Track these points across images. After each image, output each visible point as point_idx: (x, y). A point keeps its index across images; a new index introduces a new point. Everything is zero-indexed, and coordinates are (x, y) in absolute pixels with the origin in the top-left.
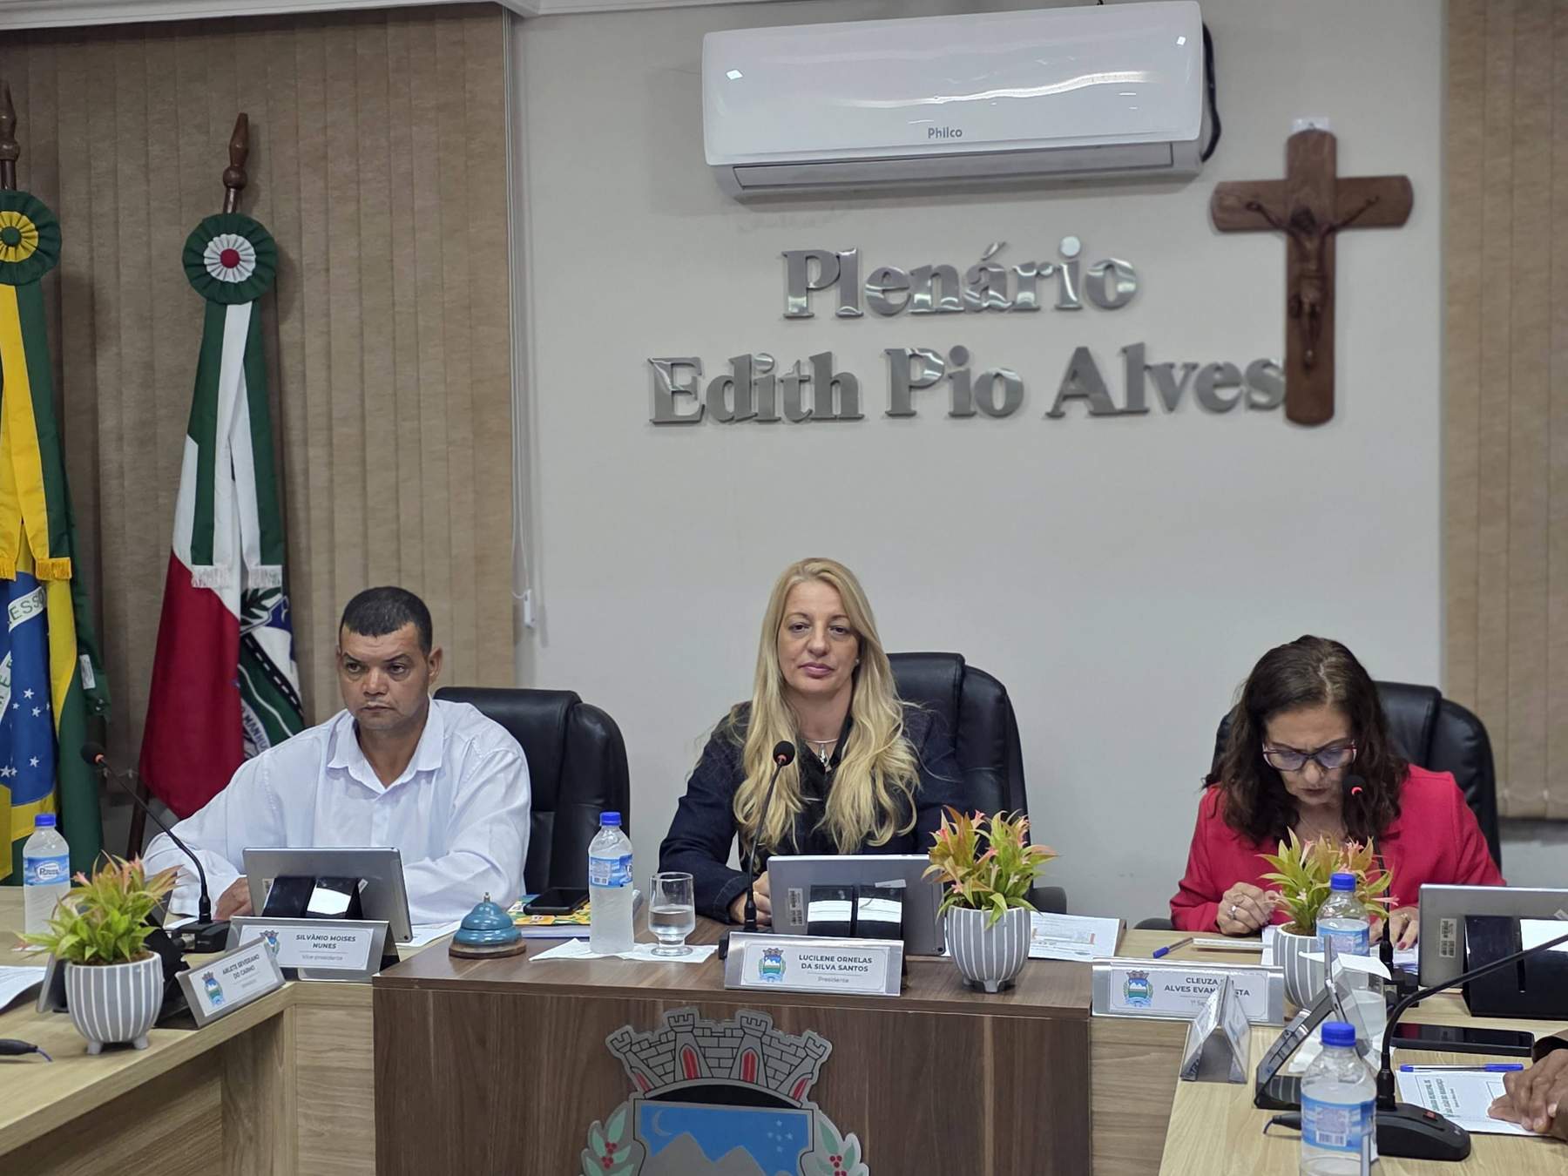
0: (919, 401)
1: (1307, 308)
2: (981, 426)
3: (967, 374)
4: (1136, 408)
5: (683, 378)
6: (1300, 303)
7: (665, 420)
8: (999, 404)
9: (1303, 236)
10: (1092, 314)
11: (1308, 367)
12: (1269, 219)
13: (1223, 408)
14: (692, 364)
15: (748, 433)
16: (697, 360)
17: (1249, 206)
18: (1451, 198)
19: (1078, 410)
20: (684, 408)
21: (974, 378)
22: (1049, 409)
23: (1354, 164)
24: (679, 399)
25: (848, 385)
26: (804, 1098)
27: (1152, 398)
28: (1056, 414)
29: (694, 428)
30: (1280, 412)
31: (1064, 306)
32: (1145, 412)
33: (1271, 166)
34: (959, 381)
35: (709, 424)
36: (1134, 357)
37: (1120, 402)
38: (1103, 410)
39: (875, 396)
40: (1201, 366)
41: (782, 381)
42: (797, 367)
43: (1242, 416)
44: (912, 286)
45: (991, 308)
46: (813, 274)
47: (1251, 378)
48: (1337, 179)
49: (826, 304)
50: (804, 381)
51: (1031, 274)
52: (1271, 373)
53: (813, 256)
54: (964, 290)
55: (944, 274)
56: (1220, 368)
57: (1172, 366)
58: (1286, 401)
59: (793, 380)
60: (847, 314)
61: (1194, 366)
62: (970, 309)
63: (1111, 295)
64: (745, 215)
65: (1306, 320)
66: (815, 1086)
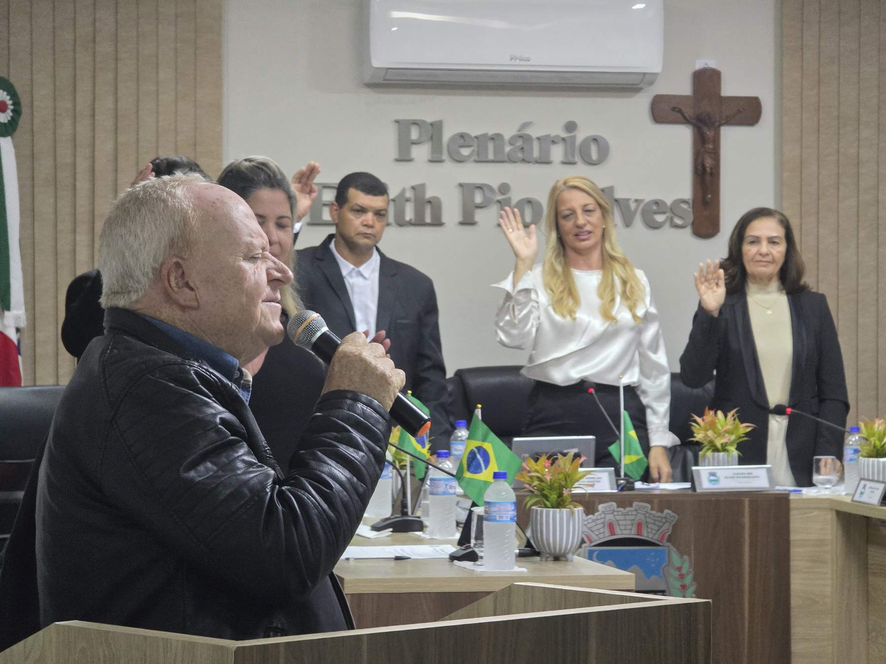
0: (479, 216)
1: (708, 169)
3: (509, 199)
5: (329, 196)
7: (316, 222)
8: (527, 218)
9: (705, 129)
10: (582, 167)
17: (674, 109)
18: (781, 112)
21: (513, 203)
25: (435, 205)
26: (665, 541)
27: (618, 219)
30: (688, 231)
31: (568, 161)
39: (451, 213)
40: (646, 201)
41: (393, 200)
42: (403, 191)
43: (668, 232)
44: (476, 145)
45: (523, 161)
46: (414, 134)
47: (674, 209)
48: (721, 97)
49: (421, 153)
50: (408, 200)
51: (548, 141)
52: (685, 206)
53: (415, 123)
54: (508, 149)
55: (496, 138)
56: (657, 203)
57: (628, 200)
58: (693, 224)
59: (401, 200)
60: (435, 160)
61: (642, 201)
62: (512, 160)
63: (594, 156)
64: (372, 96)
65: (708, 178)
66: (670, 536)
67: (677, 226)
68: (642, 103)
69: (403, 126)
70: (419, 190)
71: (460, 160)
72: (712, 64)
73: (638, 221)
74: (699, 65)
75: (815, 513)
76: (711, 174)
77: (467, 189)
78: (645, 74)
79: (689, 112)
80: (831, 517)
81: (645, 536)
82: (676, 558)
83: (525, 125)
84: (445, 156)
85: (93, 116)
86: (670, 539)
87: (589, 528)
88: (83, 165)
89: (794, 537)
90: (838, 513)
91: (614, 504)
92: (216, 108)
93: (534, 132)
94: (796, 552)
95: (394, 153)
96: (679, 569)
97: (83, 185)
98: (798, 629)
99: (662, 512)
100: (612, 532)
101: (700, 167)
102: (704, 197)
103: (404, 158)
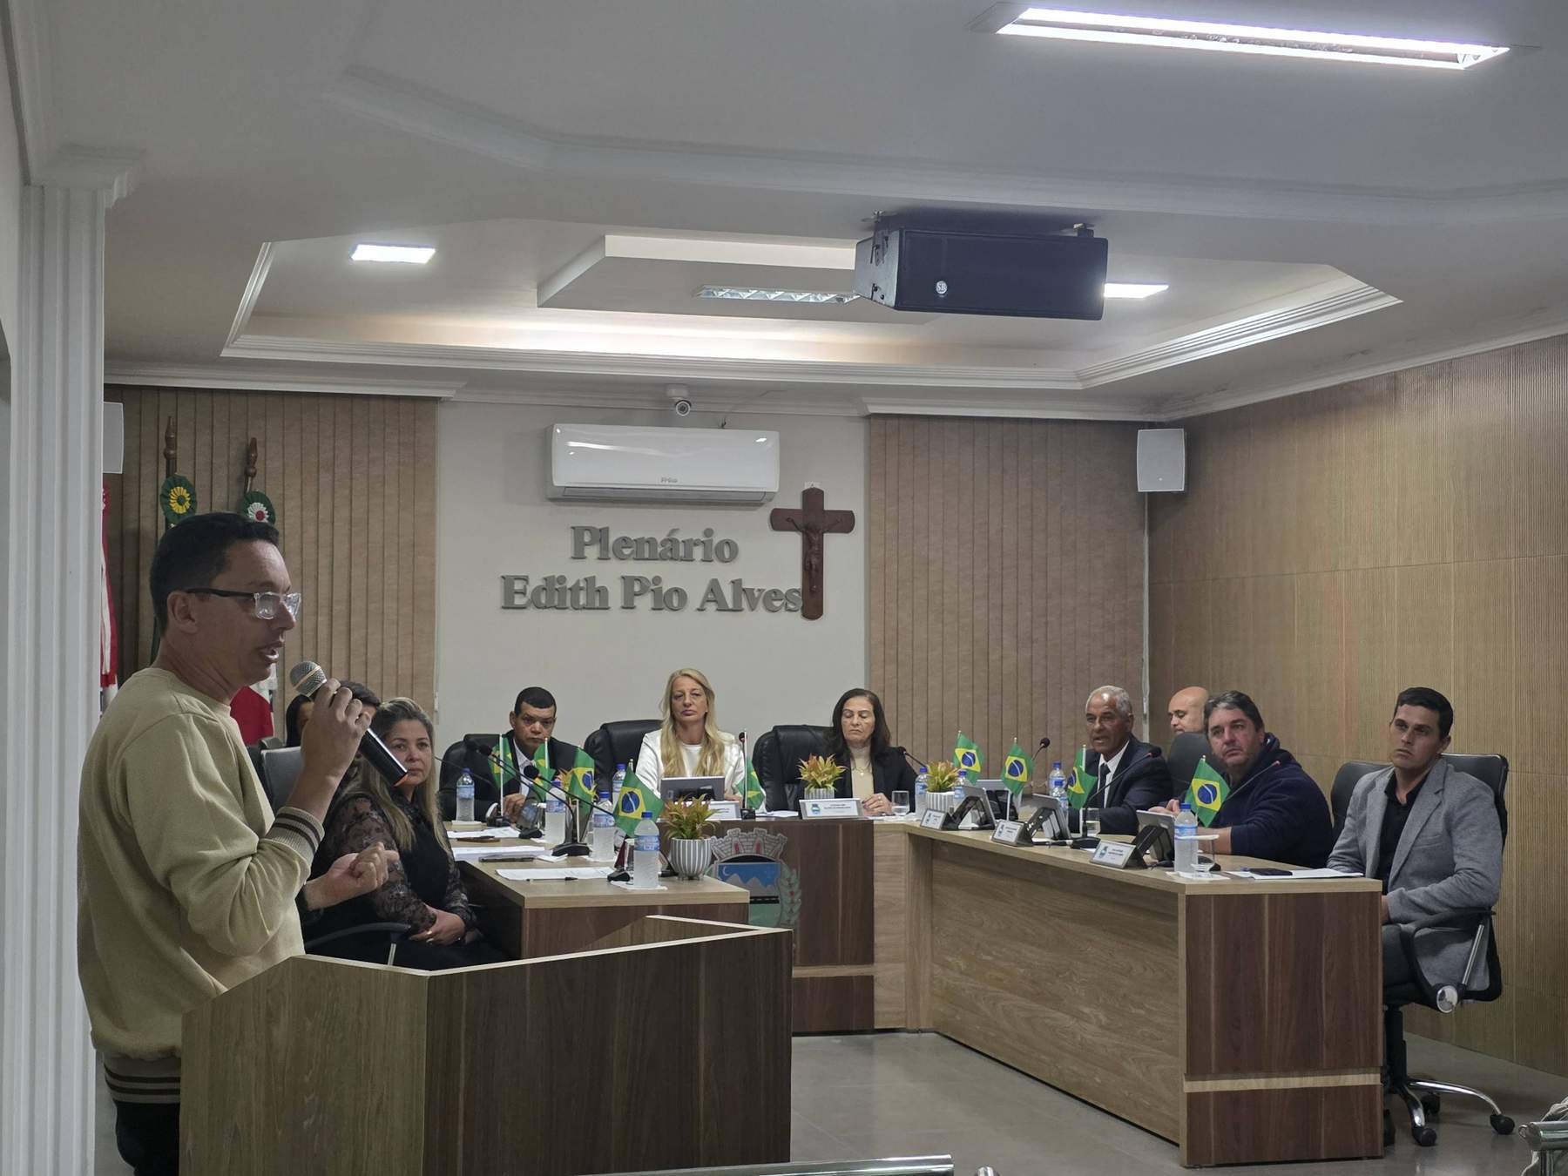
0: (638, 601)
1: (814, 567)
2: (666, 613)
3: (661, 589)
4: (737, 609)
5: (518, 586)
6: (811, 565)
7: (509, 606)
8: (675, 604)
9: (812, 535)
10: (716, 564)
11: (812, 592)
12: (796, 527)
13: (774, 610)
14: (525, 579)
15: (552, 614)
16: (527, 577)
17: (788, 520)
18: (870, 523)
19: (711, 607)
20: (519, 600)
21: (664, 591)
22: (698, 607)
23: (830, 504)
24: (517, 596)
25: (602, 591)
26: (778, 858)
27: (745, 605)
28: (701, 610)
29: (525, 611)
30: (799, 613)
31: (707, 560)
32: (741, 610)
33: (796, 504)
34: (657, 593)
35: (532, 609)
36: (736, 584)
37: (730, 606)
38: (723, 608)
39: (616, 596)
40: (767, 590)
41: (570, 589)
42: (578, 582)
43: (783, 614)
44: (635, 546)
45: (672, 559)
46: (587, 538)
47: (788, 597)
48: (825, 511)
49: (592, 552)
50: (582, 589)
51: (690, 544)
52: (797, 595)
53: (587, 529)
54: (660, 549)
55: (651, 542)
56: (775, 592)
57: (753, 589)
58: (803, 608)
59: (576, 589)
60: (603, 558)
61: (764, 590)
62: (662, 558)
63: (727, 555)
64: (552, 507)
65: (813, 572)
66: (782, 853)
67: (790, 610)
68: (764, 514)
69: (578, 531)
70: (590, 581)
71: (622, 558)
72: (817, 486)
73: (760, 605)
74: (807, 486)
75: (893, 835)
76: (817, 570)
77: (628, 581)
78: (765, 493)
79: (799, 523)
80: (905, 838)
81: (763, 854)
82: (786, 870)
83: (673, 531)
84: (611, 554)
85: (333, 523)
86: (781, 857)
87: (720, 849)
88: (324, 562)
89: (877, 853)
90: (910, 835)
91: (739, 830)
92: (431, 517)
93: (680, 537)
94: (877, 865)
95: (570, 553)
96: (789, 880)
97: (324, 578)
98: (879, 926)
99: (776, 835)
100: (737, 851)
101: (808, 565)
102: (811, 587)
103: (579, 556)
